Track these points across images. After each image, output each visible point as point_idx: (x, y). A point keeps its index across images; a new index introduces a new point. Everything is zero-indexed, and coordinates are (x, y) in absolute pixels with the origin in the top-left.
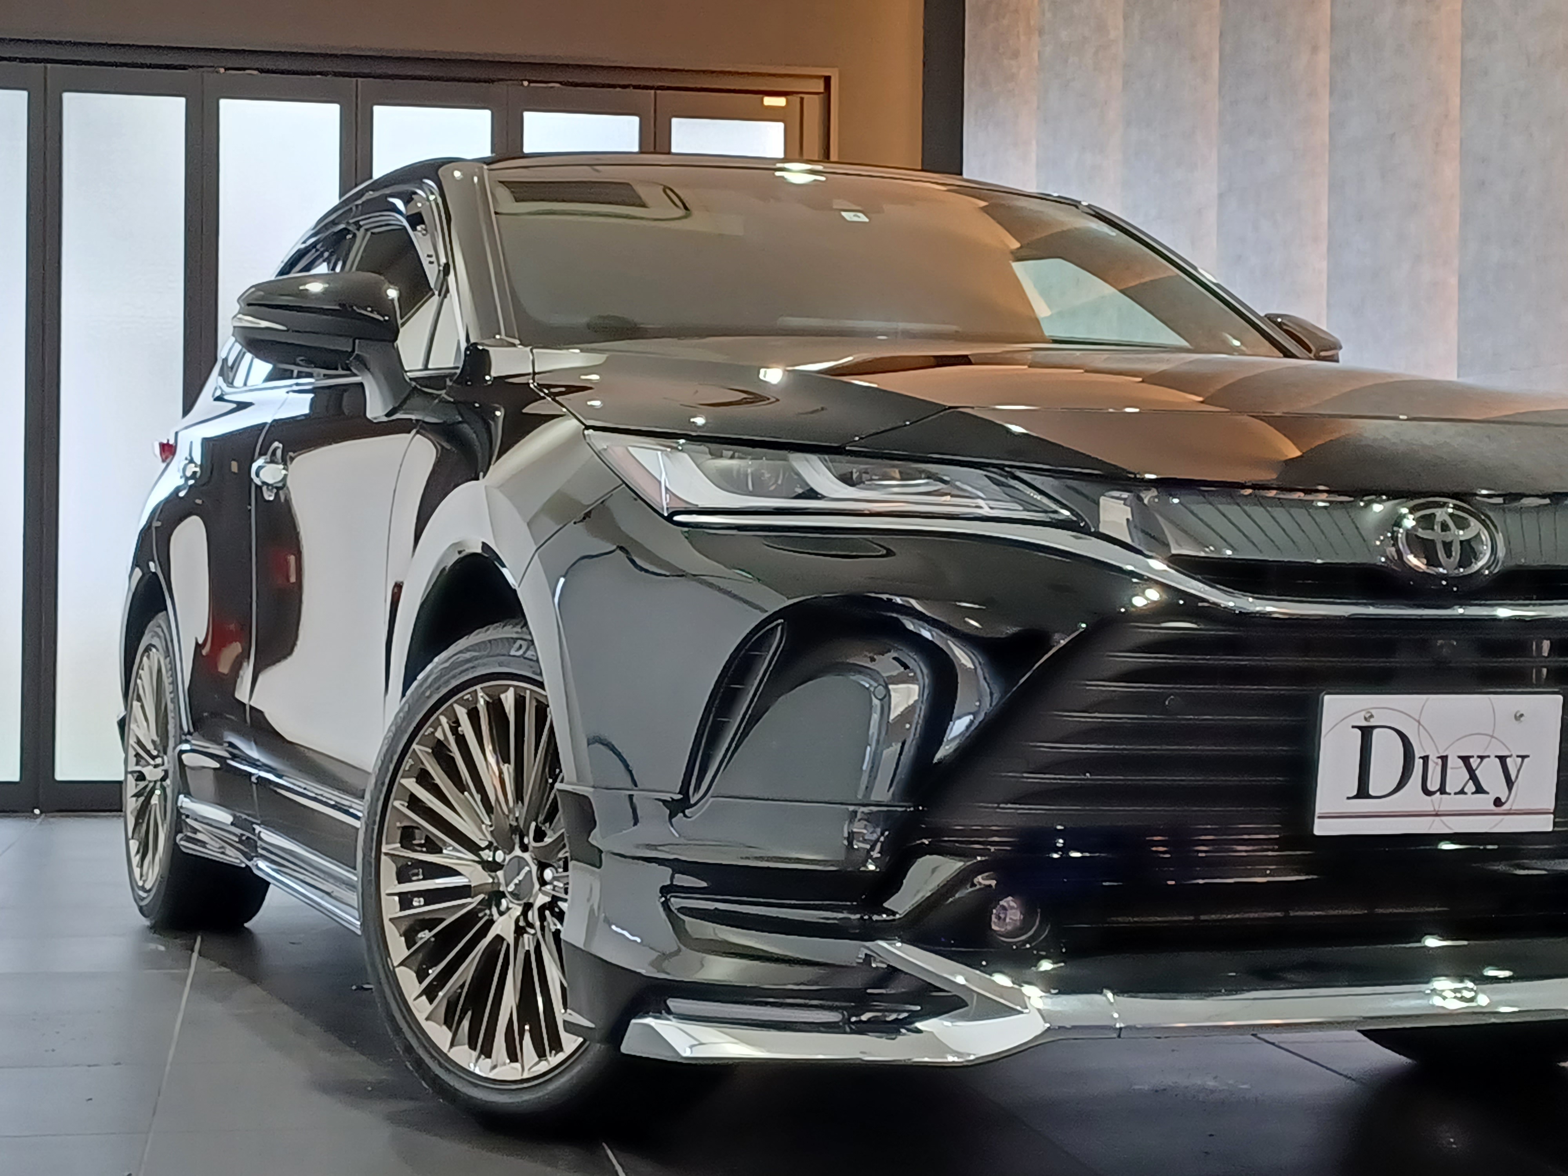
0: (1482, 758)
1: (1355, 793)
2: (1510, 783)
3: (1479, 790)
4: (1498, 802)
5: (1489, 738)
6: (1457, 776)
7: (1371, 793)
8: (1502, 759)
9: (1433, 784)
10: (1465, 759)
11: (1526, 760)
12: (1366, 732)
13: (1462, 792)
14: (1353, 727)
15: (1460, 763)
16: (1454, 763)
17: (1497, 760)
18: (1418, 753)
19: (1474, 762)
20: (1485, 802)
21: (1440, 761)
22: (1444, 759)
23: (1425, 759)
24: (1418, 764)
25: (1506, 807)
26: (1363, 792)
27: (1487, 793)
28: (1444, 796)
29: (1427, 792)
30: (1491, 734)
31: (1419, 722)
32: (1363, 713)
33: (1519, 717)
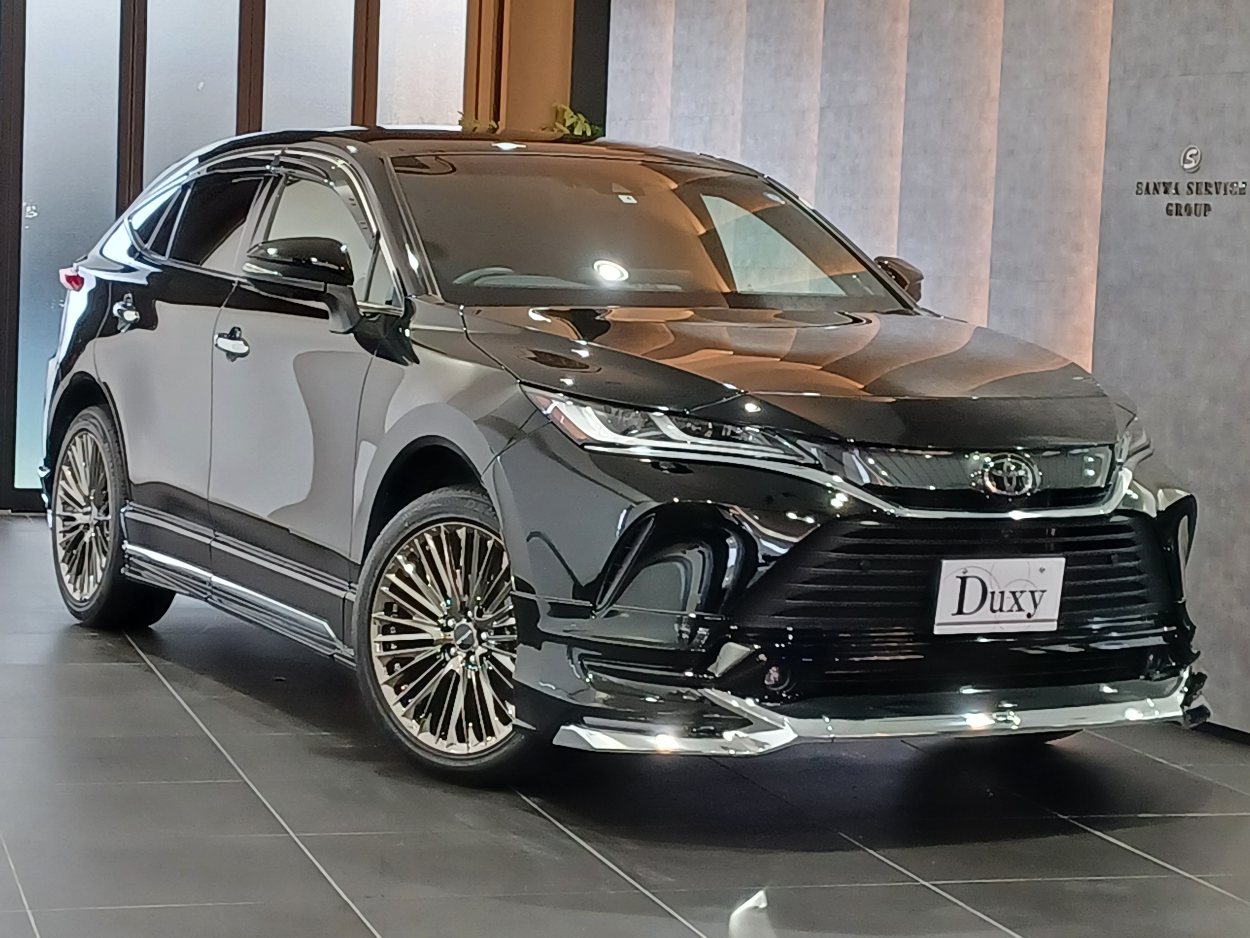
0: (1022, 592)
1: (956, 611)
2: (1036, 606)
3: (1020, 609)
4: (1029, 616)
5: (1025, 582)
6: (1009, 602)
7: (965, 611)
8: (1032, 593)
9: (996, 607)
10: (1014, 593)
11: (1045, 594)
12: (964, 580)
13: (1011, 611)
14: (957, 577)
15: (1011, 595)
16: (1007, 595)
17: (1030, 594)
18: (990, 590)
19: (1018, 595)
20: (1023, 616)
21: (1000, 595)
22: (1002, 593)
23: (993, 593)
24: (989, 596)
25: (1032, 618)
26: (960, 612)
27: (1024, 611)
28: (1002, 613)
29: (993, 611)
30: (1027, 579)
31: (991, 574)
32: (962, 570)
33: (1042, 570)
